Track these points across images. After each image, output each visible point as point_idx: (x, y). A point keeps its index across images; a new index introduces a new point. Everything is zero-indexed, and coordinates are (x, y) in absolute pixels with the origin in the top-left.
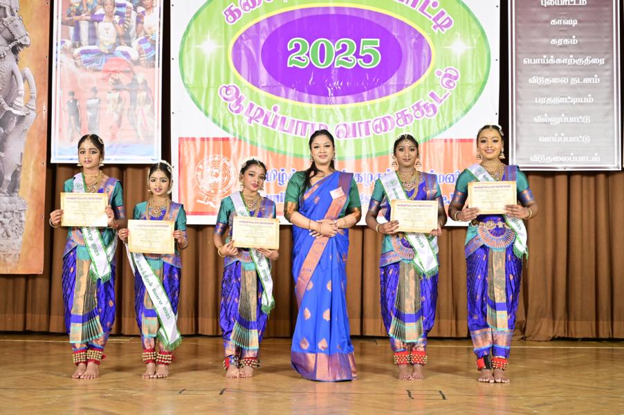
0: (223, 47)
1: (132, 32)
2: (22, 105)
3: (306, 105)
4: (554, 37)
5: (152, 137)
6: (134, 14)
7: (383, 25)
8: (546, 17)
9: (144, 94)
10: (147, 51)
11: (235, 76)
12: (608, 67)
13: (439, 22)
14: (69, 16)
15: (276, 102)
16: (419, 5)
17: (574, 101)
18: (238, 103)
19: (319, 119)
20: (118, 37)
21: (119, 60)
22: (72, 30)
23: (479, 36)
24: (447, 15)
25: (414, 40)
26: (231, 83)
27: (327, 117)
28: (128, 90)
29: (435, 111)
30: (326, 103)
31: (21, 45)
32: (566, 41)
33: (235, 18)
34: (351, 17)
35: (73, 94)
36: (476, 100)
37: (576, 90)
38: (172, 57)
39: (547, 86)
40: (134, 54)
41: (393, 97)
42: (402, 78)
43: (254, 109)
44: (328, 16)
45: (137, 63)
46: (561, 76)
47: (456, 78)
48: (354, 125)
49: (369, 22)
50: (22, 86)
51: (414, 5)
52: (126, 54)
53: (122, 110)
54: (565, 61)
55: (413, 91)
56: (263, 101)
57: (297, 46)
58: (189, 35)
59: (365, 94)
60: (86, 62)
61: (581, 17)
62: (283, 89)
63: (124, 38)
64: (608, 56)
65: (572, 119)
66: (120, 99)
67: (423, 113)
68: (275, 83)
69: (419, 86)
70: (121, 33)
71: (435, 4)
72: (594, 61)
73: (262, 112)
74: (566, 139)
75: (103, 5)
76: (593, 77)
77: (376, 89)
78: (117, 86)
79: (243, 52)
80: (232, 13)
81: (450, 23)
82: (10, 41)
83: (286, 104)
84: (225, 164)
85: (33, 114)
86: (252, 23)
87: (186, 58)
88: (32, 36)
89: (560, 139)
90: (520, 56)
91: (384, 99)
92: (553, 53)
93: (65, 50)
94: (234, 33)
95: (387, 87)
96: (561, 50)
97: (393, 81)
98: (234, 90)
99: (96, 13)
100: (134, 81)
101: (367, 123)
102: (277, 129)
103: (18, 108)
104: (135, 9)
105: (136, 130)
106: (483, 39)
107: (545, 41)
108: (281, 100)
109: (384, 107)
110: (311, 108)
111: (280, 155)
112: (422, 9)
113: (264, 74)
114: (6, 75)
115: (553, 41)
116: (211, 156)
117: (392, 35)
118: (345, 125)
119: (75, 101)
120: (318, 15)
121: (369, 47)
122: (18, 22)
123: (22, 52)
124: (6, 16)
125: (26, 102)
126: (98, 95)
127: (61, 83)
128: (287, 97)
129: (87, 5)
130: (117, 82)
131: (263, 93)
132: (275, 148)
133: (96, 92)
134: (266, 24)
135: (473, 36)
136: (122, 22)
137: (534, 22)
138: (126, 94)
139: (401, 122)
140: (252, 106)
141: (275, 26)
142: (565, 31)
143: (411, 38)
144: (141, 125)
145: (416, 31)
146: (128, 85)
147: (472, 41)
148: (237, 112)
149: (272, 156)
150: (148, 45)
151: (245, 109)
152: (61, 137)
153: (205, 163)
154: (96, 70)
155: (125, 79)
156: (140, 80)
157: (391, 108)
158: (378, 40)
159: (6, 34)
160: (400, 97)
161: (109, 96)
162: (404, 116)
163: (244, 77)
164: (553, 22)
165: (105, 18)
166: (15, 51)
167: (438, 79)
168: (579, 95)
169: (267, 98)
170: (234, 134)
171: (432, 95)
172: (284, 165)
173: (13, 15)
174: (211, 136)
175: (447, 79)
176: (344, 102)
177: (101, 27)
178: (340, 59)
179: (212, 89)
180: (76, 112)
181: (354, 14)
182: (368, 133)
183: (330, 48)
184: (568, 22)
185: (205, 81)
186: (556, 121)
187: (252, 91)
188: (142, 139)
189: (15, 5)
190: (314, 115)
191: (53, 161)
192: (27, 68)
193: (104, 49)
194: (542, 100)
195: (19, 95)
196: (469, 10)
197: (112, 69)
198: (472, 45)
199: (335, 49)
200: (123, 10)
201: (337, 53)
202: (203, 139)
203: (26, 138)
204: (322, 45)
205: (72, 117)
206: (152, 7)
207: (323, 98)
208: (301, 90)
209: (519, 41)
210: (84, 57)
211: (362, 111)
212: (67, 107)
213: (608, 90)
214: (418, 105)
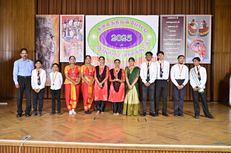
0: (97, 37)
1: (77, 33)
2: (53, 49)
3: (115, 49)
4: (171, 34)
5: (82, 56)
6: (78, 29)
7: (132, 32)
8: (169, 30)
9: (80, 47)
10: (80, 37)
11: (100, 44)
12: (182, 41)
13: (145, 31)
14: (63, 30)
15: (109, 49)
16: (141, 27)
17: (175, 49)
18: (100, 49)
19: (118, 52)
20: (74, 34)
21: (75, 40)
22: (64, 33)
23: (154, 34)
24: (147, 29)
25: (139, 35)
26: (99, 45)
27: (120, 52)
28: (77, 46)
29: (144, 51)
30: (120, 49)
31: (53, 36)
32: (173, 35)
33: (100, 30)
34: (126, 30)
35: (64, 47)
36: (153, 48)
37: (176, 46)
38: (86, 39)
39: (169, 45)
40: (78, 38)
41: (134, 48)
42: (136, 44)
43: (104, 50)
44: (120, 30)
45: (78, 40)
46: (172, 43)
47: (148, 43)
48: (126, 54)
49: (129, 31)
50: (53, 45)
51: (139, 27)
52: (76, 38)
53: (75, 50)
54: (173, 40)
55: (139, 46)
56: (106, 48)
57: (113, 36)
58: (90, 34)
59: (128, 47)
60: (67, 40)
61: (177, 30)
62: (110, 46)
63: (75, 35)
64: (182, 39)
65: (174, 53)
66: (75, 48)
67: (141, 51)
68: (108, 44)
69: (140, 45)
70: (75, 33)
71: (144, 27)
72: (179, 40)
73: (106, 51)
74: (173, 57)
75: (71, 27)
76: (179, 43)
77: (131, 46)
78: (74, 45)
79: (102, 38)
80: (99, 29)
81: (147, 31)
82: (51, 35)
83: (111, 49)
84: (98, 62)
85: (56, 52)
86: (103, 31)
87: (89, 39)
88: (55, 34)
89: (171, 57)
90: (163, 39)
91: (133, 48)
92: (170, 38)
93: (63, 37)
94: (100, 34)
95: (133, 45)
96: (172, 37)
97: (135, 44)
98: (100, 46)
99: (70, 29)
100: (78, 44)
101: (129, 54)
102: (109, 55)
103: (52, 50)
104: (78, 28)
105: (78, 55)
106: (155, 35)
107: (168, 35)
108: (110, 48)
109: (133, 50)
110: (117, 50)
111: (110, 60)
112: (141, 28)
113: (106, 43)
114: (50, 43)
115: (170, 35)
116: (95, 61)
117: (134, 34)
118: (124, 54)
119: (65, 48)
120: (118, 30)
121: (130, 37)
122: (52, 31)
123: (53, 38)
124: (50, 30)
125: (54, 49)
126: (70, 47)
127: (62, 45)
128: (111, 48)
129: (67, 27)
130: (74, 44)
131: (106, 47)
132: (109, 59)
133: (69, 46)
134: (106, 32)
135: (152, 34)
136: (75, 31)
137: (166, 31)
138: (76, 47)
139: (136, 53)
140: (103, 50)
141: (109, 32)
142: (173, 33)
143: (138, 35)
144: (79, 54)
145: (140, 33)
146: (77, 45)
147: (152, 35)
148: (100, 51)
149: (108, 61)
150: (81, 36)
151: (102, 50)
152: (62, 57)
153: (93, 62)
154: (69, 42)
155: (76, 44)
156: (79, 44)
157: (134, 50)
158: (131, 35)
159: (50, 34)
160: (136, 48)
161: (72, 47)
162: (137, 52)
163: (102, 43)
164: (170, 31)
165: (71, 30)
166: (52, 38)
167: (144, 44)
168: (176, 47)
169: (107, 48)
170: (100, 56)
171: (143, 47)
172: (111, 63)
173: (51, 30)
174: (94, 56)
175: (146, 44)
176: (124, 49)
177: (71, 32)
178: (123, 39)
179: (95, 46)
180: (65, 51)
181: (126, 29)
182: (129, 56)
183: (121, 37)
184: (174, 31)
185: (93, 44)
186: (170, 53)
187: (103, 46)
188: (80, 57)
189: (52, 27)
190: (117, 52)
191: (60, 62)
192: (55, 41)
193: (71, 37)
194: (167, 49)
195: (53, 47)
196: (151, 28)
197: (73, 41)
198: (152, 36)
199: (122, 37)
200: (75, 28)
201: (122, 38)
202: (93, 57)
203: (54, 57)
204: (119, 36)
205: (64, 52)
206: (82, 28)
207: (119, 48)
208: (114, 46)
209: (163, 35)
210: (67, 39)
211: (128, 51)
212: (63, 50)
213: (182, 46)
214: (140, 49)
